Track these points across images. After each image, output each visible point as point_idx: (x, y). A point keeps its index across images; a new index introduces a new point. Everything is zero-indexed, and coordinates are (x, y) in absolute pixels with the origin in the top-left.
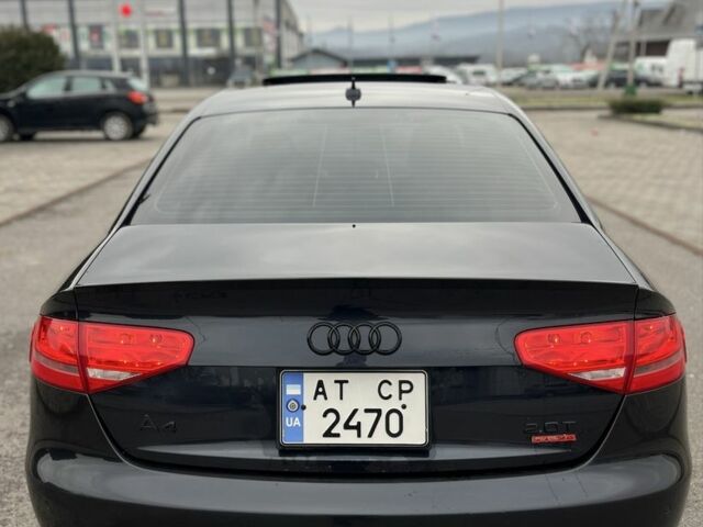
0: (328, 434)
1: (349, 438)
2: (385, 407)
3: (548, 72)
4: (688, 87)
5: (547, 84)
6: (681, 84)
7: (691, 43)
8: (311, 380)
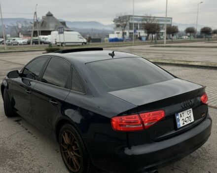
0: (183, 124)
1: (186, 124)
2: (188, 116)
3: (14, 40)
4: (58, 44)
5: (14, 44)
6: (56, 43)
7: (57, 32)
8: (179, 114)
